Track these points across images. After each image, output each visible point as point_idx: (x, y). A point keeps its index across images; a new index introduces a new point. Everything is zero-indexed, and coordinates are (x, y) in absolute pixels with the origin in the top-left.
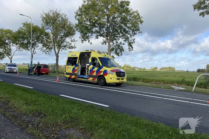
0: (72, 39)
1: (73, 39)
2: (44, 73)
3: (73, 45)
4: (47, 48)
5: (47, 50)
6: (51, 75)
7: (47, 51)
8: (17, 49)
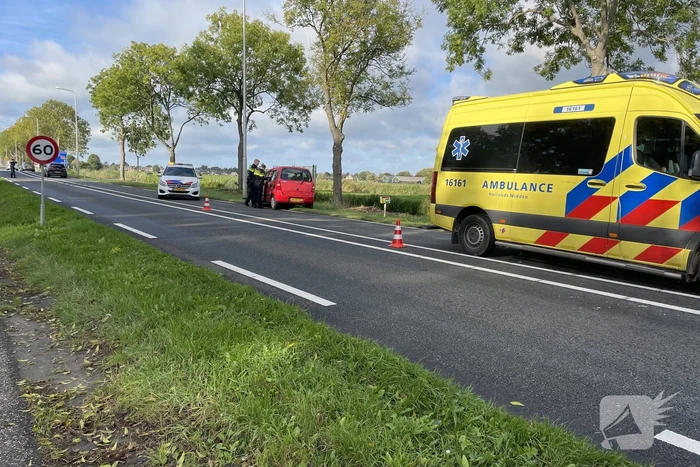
0: (395, 64)
1: (397, 63)
2: (298, 200)
3: (396, 90)
4: (293, 108)
5: (296, 116)
6: (320, 211)
7: (296, 121)
8: (192, 116)
